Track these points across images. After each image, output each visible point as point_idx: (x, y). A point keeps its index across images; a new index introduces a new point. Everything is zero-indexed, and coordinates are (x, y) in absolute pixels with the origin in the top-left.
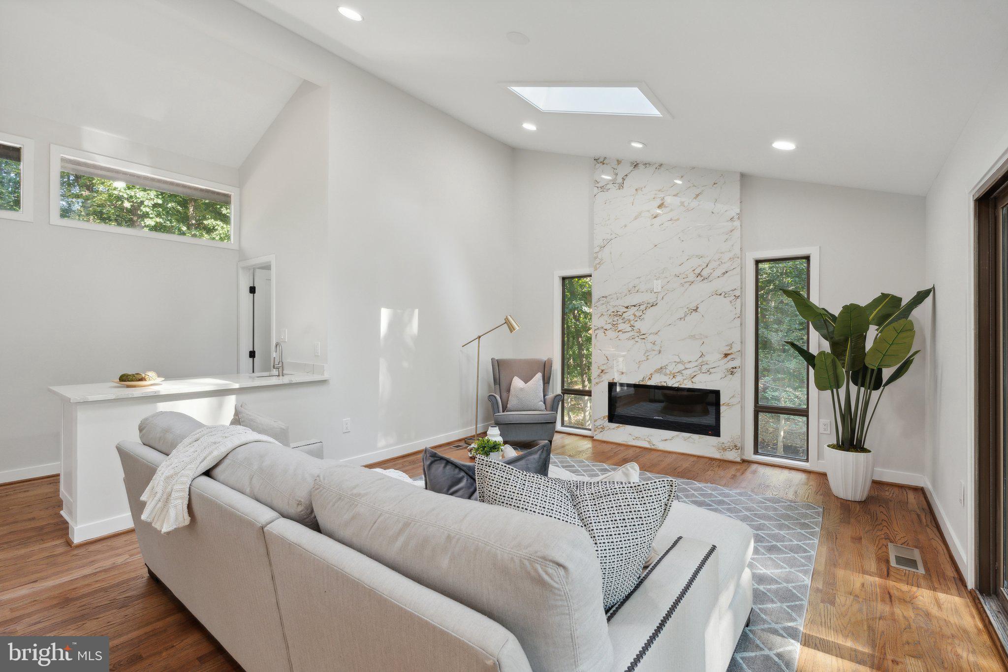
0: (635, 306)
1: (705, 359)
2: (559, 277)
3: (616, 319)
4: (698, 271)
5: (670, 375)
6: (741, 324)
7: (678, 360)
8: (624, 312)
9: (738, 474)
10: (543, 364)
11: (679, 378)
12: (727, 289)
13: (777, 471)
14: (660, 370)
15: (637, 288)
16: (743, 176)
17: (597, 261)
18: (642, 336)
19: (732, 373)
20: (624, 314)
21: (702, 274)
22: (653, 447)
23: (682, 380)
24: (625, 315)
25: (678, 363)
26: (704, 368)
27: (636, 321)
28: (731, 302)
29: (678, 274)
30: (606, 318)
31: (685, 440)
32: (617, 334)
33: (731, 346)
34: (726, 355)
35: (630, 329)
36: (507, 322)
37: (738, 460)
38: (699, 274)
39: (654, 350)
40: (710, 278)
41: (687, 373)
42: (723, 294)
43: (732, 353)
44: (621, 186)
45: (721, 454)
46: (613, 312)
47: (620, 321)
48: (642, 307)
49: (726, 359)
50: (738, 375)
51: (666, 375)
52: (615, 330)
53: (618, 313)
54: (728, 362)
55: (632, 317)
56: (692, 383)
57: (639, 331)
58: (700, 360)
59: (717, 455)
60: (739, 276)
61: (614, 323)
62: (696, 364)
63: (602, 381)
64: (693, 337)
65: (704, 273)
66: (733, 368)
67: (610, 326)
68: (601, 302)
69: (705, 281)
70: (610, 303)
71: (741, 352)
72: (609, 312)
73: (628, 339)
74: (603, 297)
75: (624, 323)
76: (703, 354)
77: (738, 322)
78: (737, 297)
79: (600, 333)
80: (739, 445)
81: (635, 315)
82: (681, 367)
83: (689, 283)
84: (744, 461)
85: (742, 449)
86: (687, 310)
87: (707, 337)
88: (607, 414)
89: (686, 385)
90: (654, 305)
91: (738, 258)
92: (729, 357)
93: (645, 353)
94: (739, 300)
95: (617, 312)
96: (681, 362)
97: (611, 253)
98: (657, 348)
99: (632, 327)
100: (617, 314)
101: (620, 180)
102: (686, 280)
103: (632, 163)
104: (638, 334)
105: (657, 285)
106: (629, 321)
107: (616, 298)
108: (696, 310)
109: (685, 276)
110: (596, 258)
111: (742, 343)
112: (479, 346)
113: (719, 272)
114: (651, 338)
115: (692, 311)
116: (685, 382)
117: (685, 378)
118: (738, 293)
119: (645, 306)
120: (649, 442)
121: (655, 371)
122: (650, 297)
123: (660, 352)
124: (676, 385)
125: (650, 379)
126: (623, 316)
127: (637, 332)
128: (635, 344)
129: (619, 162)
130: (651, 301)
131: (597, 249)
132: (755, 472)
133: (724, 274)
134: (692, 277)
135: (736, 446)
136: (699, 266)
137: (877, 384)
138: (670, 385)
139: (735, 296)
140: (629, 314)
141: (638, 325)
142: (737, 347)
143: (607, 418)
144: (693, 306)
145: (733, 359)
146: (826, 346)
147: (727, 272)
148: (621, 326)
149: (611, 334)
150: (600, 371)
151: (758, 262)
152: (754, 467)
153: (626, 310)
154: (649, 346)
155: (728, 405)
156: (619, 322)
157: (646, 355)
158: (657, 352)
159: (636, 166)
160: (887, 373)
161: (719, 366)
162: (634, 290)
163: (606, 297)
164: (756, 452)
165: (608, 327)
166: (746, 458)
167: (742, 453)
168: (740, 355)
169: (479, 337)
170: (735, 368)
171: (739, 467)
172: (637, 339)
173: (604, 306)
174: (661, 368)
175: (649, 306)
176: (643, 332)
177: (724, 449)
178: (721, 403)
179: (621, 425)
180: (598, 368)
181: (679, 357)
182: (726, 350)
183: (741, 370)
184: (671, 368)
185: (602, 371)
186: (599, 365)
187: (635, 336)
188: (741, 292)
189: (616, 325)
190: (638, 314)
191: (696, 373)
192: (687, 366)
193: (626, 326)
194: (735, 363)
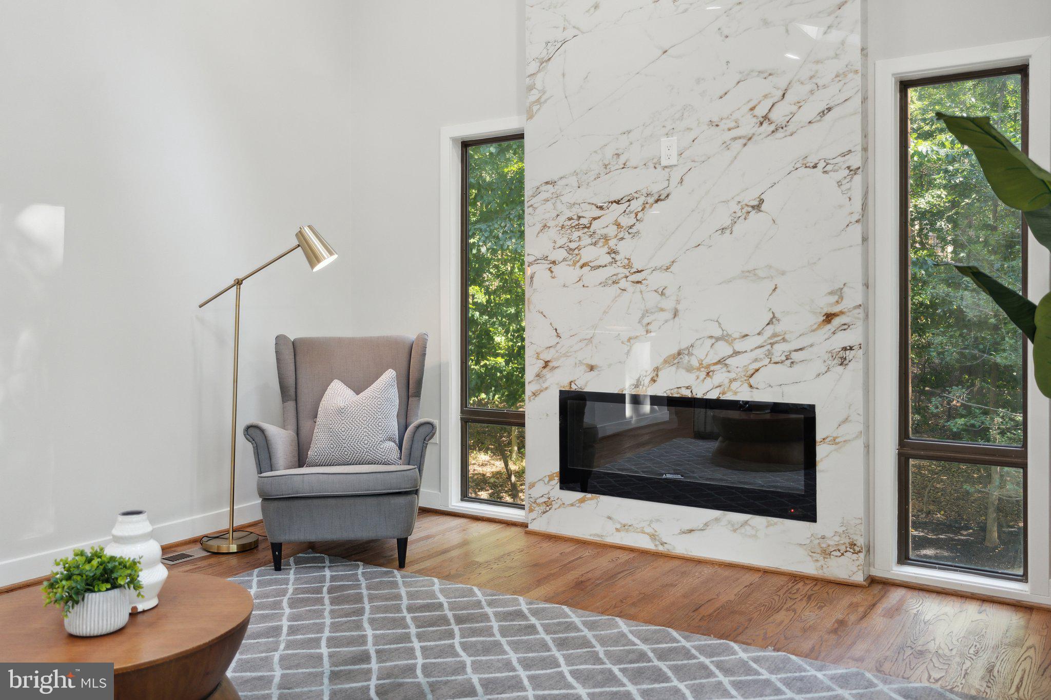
0: (618, 202)
1: (778, 328)
2: (454, 140)
3: (576, 234)
4: (761, 111)
5: (699, 369)
6: (865, 239)
7: (718, 333)
8: (595, 219)
9: (853, 618)
10: (407, 350)
11: (720, 376)
12: (830, 152)
13: (949, 607)
14: (677, 358)
15: (622, 159)
17: (534, 96)
18: (636, 276)
19: (843, 362)
20: (595, 223)
21: (772, 116)
22: (661, 548)
23: (727, 381)
24: (596, 225)
25: (718, 339)
26: (780, 350)
27: (622, 239)
28: (839, 184)
29: (715, 119)
30: (552, 233)
31: (735, 531)
32: (577, 272)
33: (839, 293)
34: (829, 317)
35: (608, 259)
36: (302, 243)
37: (859, 578)
38: (766, 117)
39: (662, 310)
40: (791, 127)
41: (739, 363)
42: (822, 165)
43: (842, 313)
45: (819, 564)
46: (570, 219)
47: (586, 240)
48: (636, 205)
49: (829, 326)
50: (856, 366)
51: (690, 369)
52: (574, 264)
53: (582, 221)
54: (834, 333)
55: (612, 231)
56: (749, 389)
57: (628, 266)
58: (769, 331)
59: (809, 568)
60: (858, 118)
61: (573, 245)
62: (759, 340)
63: (546, 388)
64: (750, 274)
65: (778, 115)
66: (845, 349)
67: (562, 254)
68: (544, 196)
69: (780, 134)
70: (561, 198)
71: (866, 310)
72: (562, 220)
73: (604, 284)
74: (547, 183)
75: (595, 244)
76: (774, 317)
77: (856, 232)
78: (853, 171)
79: (543, 272)
80: (861, 541)
81: (618, 225)
82: (723, 350)
83: (743, 141)
84: (873, 581)
85: (868, 551)
86: (737, 208)
87: (783, 273)
88: (556, 468)
89: (736, 393)
90: (662, 197)
91: (856, 72)
92: (836, 322)
93: (643, 317)
94: (858, 179)
95: (579, 218)
96: (725, 338)
97: (564, 75)
98: (669, 304)
99: (613, 255)
100: (579, 225)
102: (734, 133)
104: (626, 272)
105: (668, 149)
106: (606, 238)
107: (576, 184)
108: (757, 207)
109: (733, 124)
110: (531, 88)
111: (867, 286)
112: (238, 306)
113: (810, 110)
114: (656, 280)
115: (750, 209)
116: (734, 386)
117: (732, 375)
118: (855, 161)
119: (642, 200)
120: (653, 537)
121: (665, 361)
122: (654, 182)
123: (675, 315)
124: (713, 395)
125: (653, 380)
126: (592, 229)
127: (624, 267)
128: (619, 296)
130: (655, 189)
131: (533, 67)
132: (897, 610)
133: (823, 114)
134: (748, 126)
135: (853, 545)
136: (765, 96)
138: (699, 396)
139: (848, 168)
140: (606, 224)
141: (625, 248)
142: (853, 297)
143: (556, 480)
144: (750, 198)
145: (845, 327)
147: (829, 109)
148: (588, 254)
149: (566, 272)
150: (542, 364)
151: (905, 85)
152: (896, 595)
153: (598, 213)
154: (653, 299)
155: (834, 441)
156: (582, 243)
157: (646, 321)
158: (668, 315)
161: (811, 346)
162: (616, 163)
163: (552, 183)
164: (903, 558)
165: (561, 254)
166: (877, 572)
167: (869, 563)
168: (862, 316)
169: (239, 283)
170: (851, 348)
171: (858, 597)
172: (623, 284)
173: (549, 205)
174: (679, 354)
175: (651, 200)
176: (637, 266)
177: (827, 553)
178: (819, 437)
179: (589, 495)
180: (538, 358)
181: (719, 323)
182: (826, 304)
183: (866, 354)
184: (705, 353)
185: (546, 364)
186: (538, 351)
187: (620, 276)
188: (865, 160)
189: (576, 252)
190: (626, 221)
191: (756, 365)
192: (739, 346)
193: (598, 254)
194: (851, 337)
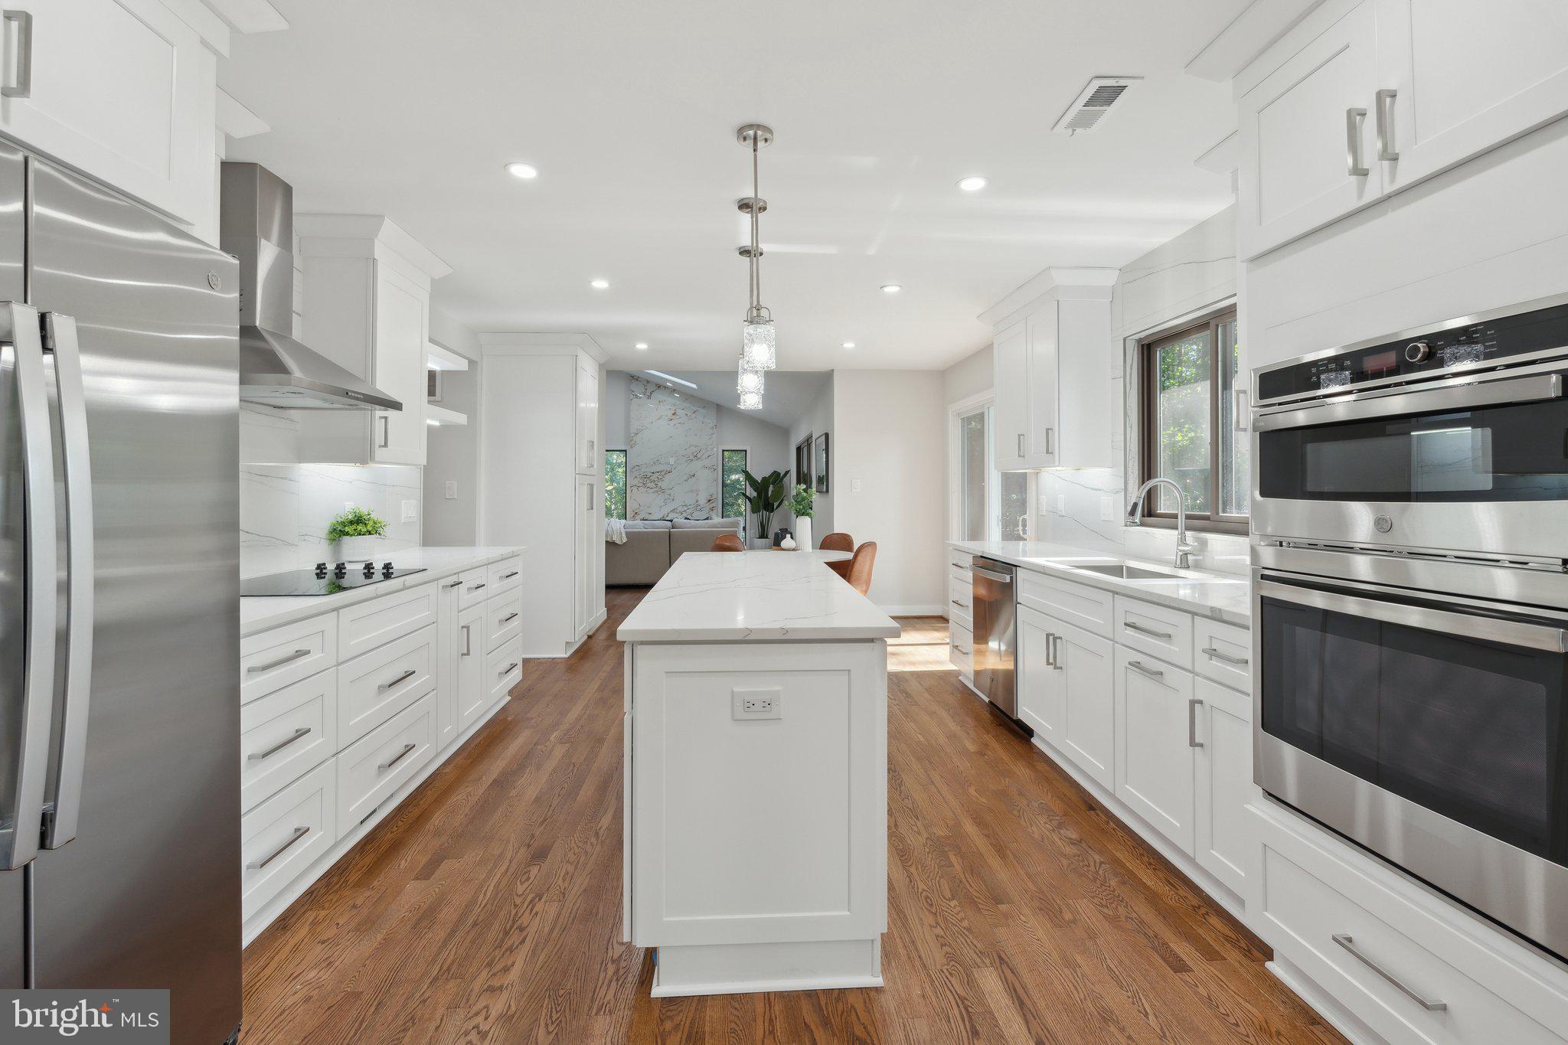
0: (658, 472)
1: (698, 503)
3: (645, 480)
4: (694, 454)
6: (717, 484)
7: (684, 504)
12: (708, 465)
15: (659, 462)
16: (717, 405)
17: (633, 442)
18: (663, 491)
19: (712, 510)
20: (651, 477)
21: (697, 456)
25: (684, 506)
26: (698, 508)
27: (659, 481)
28: (710, 473)
29: (683, 455)
30: (638, 479)
32: (646, 489)
33: (711, 495)
34: (709, 501)
38: (695, 456)
39: (669, 498)
40: (701, 458)
41: (690, 511)
42: (707, 467)
43: (712, 500)
44: (649, 397)
46: (644, 476)
48: (663, 473)
49: (709, 503)
52: (645, 487)
55: (656, 479)
57: (661, 488)
58: (696, 504)
60: (714, 458)
61: (644, 482)
62: (694, 506)
64: (692, 491)
65: (699, 456)
66: (713, 508)
68: (635, 469)
69: (699, 460)
70: (641, 470)
71: (716, 499)
72: (641, 475)
73: (654, 493)
74: (637, 466)
75: (651, 482)
76: (697, 501)
77: (714, 483)
78: (713, 470)
79: (634, 489)
81: (658, 478)
82: (685, 508)
83: (690, 460)
86: (688, 476)
87: (700, 491)
90: (670, 472)
91: (715, 449)
92: (711, 502)
94: (716, 471)
95: (646, 475)
96: (686, 505)
97: (642, 438)
98: (671, 497)
99: (656, 485)
100: (646, 477)
101: (648, 394)
102: (688, 459)
103: (657, 385)
105: (672, 461)
106: (654, 481)
107: (645, 467)
108: (693, 476)
109: (688, 456)
110: (632, 440)
111: (717, 494)
113: (706, 456)
114: (668, 492)
118: (713, 468)
121: (671, 511)
122: (667, 468)
123: (673, 500)
126: (650, 479)
127: (659, 488)
128: (658, 496)
129: (648, 382)
130: (668, 470)
131: (633, 435)
133: (708, 457)
134: (691, 457)
136: (695, 451)
137: (772, 511)
140: (654, 477)
141: (660, 484)
142: (714, 497)
144: (692, 474)
145: (713, 503)
146: (755, 494)
147: (710, 456)
148: (649, 485)
149: (642, 489)
151: (723, 451)
153: (652, 474)
156: (648, 482)
157: (665, 502)
158: (671, 500)
159: (659, 387)
160: (776, 505)
161: (705, 507)
162: (657, 462)
165: (641, 484)
173: (637, 472)
174: (674, 509)
175: (667, 472)
176: (663, 488)
180: (633, 511)
181: (684, 502)
182: (709, 498)
184: (680, 509)
188: (715, 467)
189: (646, 484)
190: (660, 477)
191: (694, 511)
192: (689, 507)
193: (652, 485)
194: (713, 505)
